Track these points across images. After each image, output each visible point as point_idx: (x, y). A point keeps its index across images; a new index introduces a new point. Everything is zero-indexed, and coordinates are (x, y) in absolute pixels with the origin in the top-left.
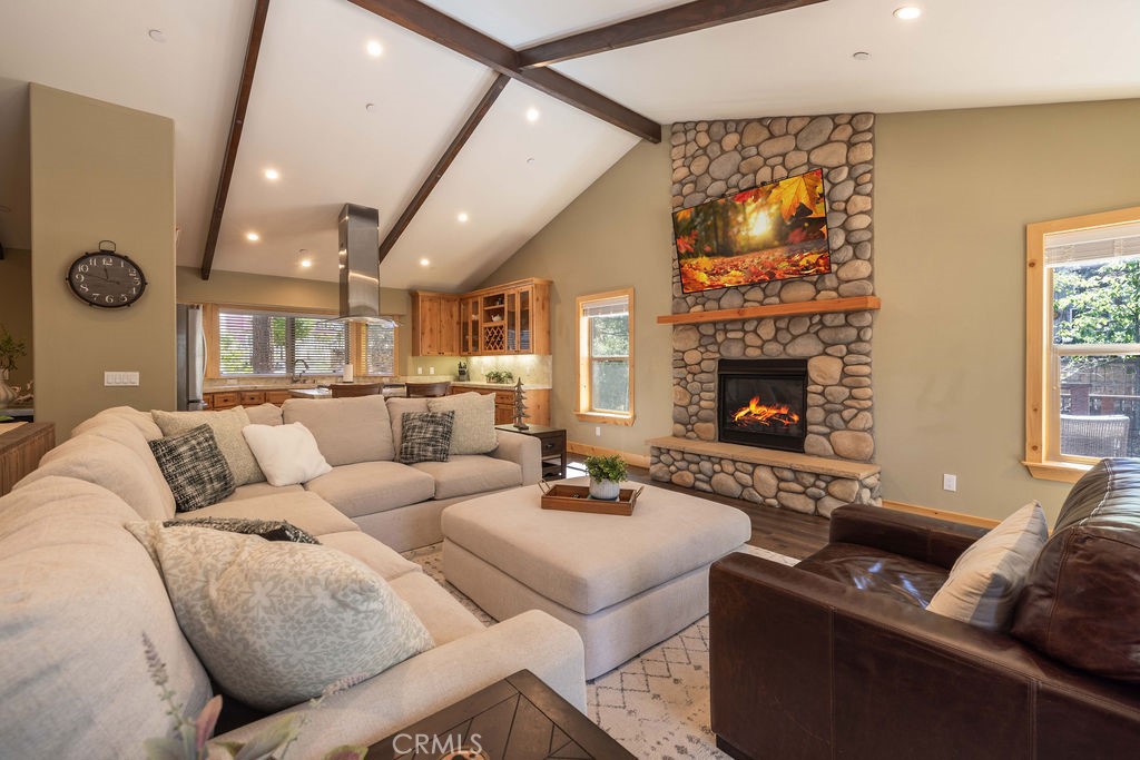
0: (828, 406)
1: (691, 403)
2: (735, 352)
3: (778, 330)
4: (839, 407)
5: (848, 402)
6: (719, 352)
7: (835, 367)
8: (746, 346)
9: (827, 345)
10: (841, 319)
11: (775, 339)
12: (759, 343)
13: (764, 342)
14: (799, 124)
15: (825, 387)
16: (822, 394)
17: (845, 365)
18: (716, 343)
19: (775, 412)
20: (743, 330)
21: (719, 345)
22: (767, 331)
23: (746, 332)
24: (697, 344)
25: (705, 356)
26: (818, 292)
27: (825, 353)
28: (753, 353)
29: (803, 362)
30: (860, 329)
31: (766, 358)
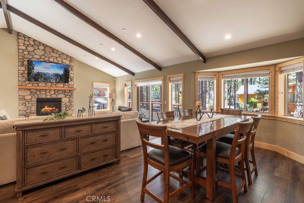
0: (66, 107)
1: (27, 109)
2: (40, 97)
3: (55, 92)
4: (68, 107)
5: (70, 106)
6: (38, 96)
7: (68, 100)
8: (46, 95)
9: (66, 95)
10: (69, 91)
11: (54, 94)
12: (50, 95)
13: (51, 94)
14: (60, 53)
15: (65, 103)
16: (65, 104)
17: (69, 99)
18: (37, 94)
19: (51, 109)
20: (45, 91)
21: (38, 95)
22: (52, 92)
23: (46, 92)
24: (30, 94)
25: (32, 97)
26: (64, 86)
27: (65, 97)
28: (49, 97)
29: (61, 99)
30: (72, 93)
31: (51, 98)
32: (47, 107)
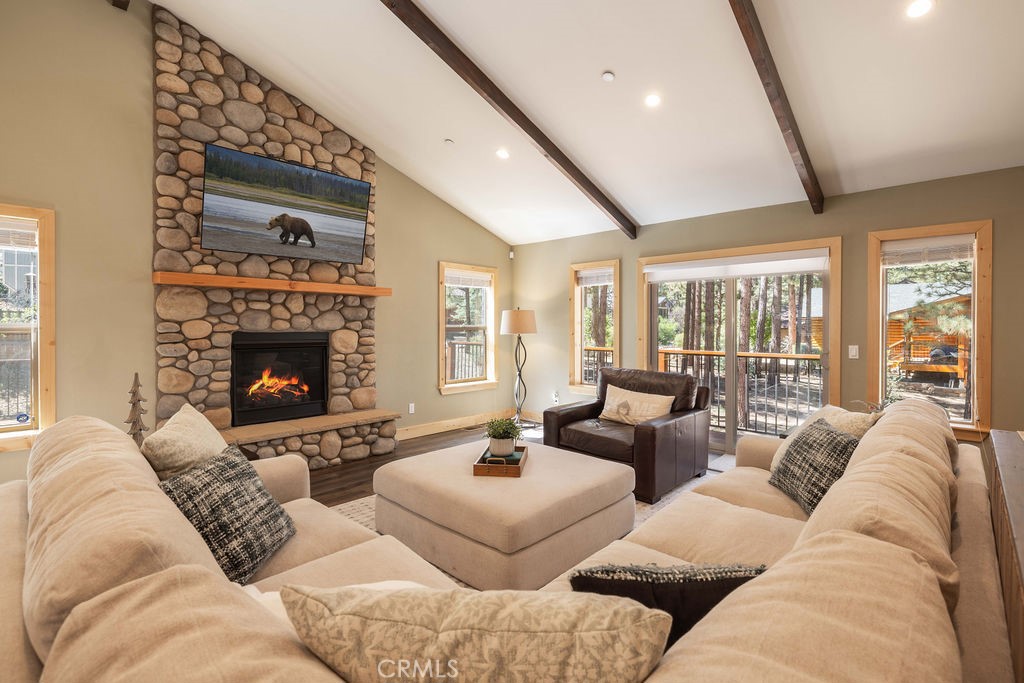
0: (348, 371)
1: (194, 388)
2: (248, 326)
3: (306, 305)
4: (356, 370)
5: (363, 366)
6: (238, 324)
7: (353, 338)
8: (273, 319)
9: (347, 320)
10: (357, 302)
11: (304, 313)
12: (288, 316)
13: (293, 315)
14: (329, 128)
15: (346, 355)
16: (344, 361)
17: (360, 337)
18: (233, 312)
19: (286, 383)
20: (269, 301)
21: (238, 316)
22: (297, 306)
23: (273, 305)
24: (204, 313)
25: (217, 328)
26: (341, 276)
27: (345, 328)
28: (282, 326)
29: (327, 335)
30: (369, 310)
31: (293, 331)
32: (271, 376)
